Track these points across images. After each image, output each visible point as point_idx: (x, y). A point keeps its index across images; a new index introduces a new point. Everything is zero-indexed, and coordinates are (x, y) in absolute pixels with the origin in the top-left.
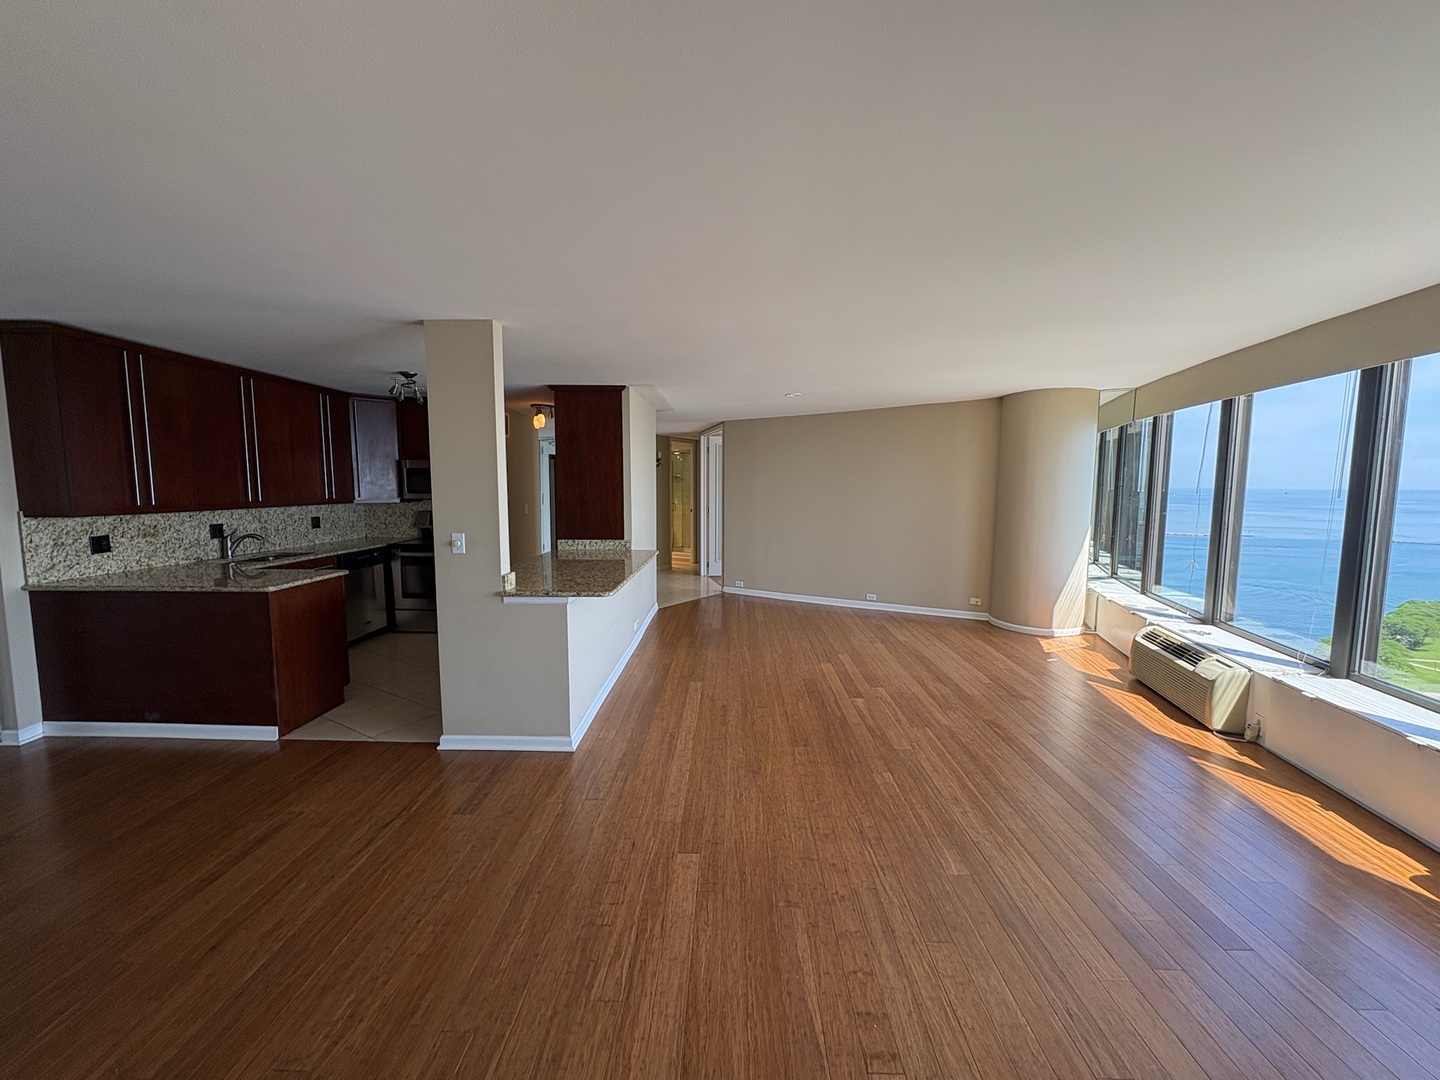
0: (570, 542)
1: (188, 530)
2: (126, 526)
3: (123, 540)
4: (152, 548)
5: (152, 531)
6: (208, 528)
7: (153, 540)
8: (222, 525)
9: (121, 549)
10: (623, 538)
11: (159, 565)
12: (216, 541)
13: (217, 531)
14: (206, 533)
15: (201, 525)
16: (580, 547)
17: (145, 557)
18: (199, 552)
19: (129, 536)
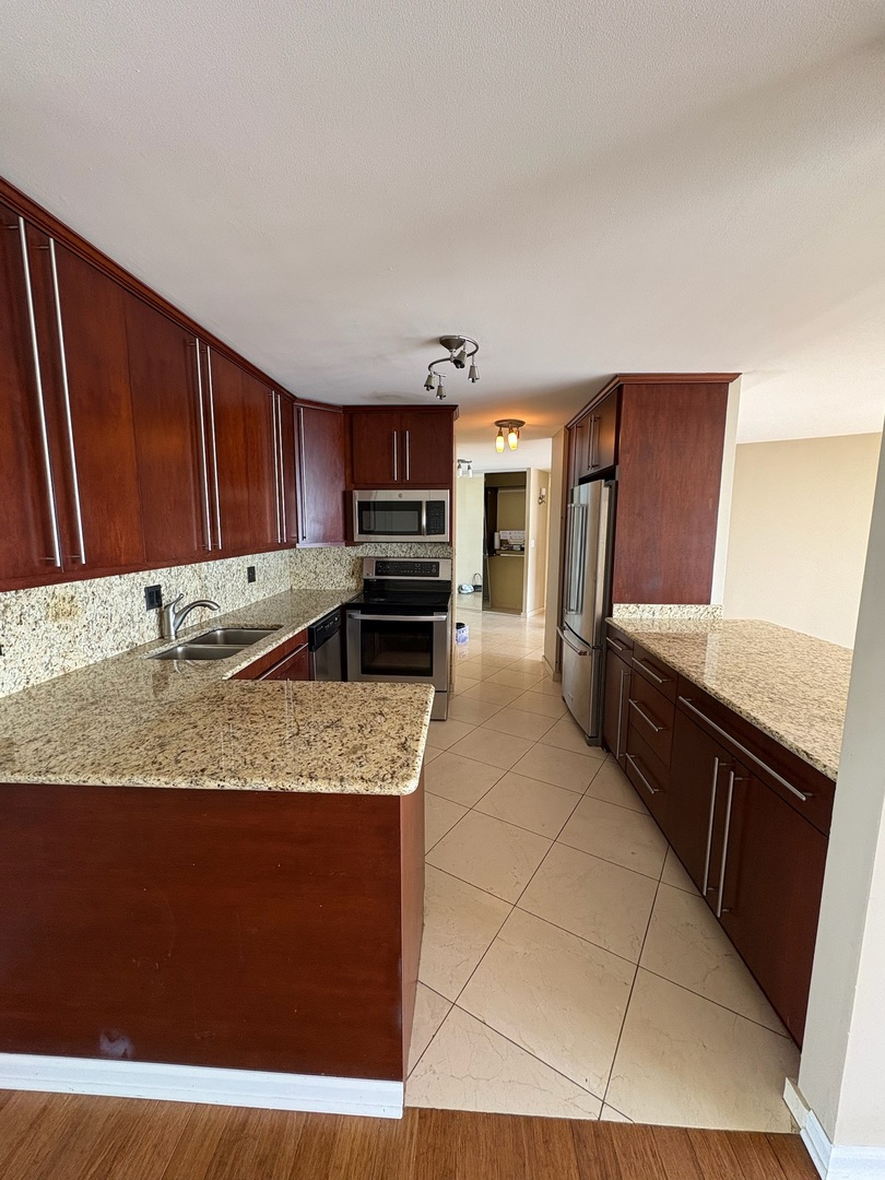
0: (632, 607)
1: (119, 599)
2: (25, 602)
3: (21, 629)
4: (68, 638)
5: (68, 607)
6: (143, 593)
7: (69, 623)
8: (159, 586)
9: (18, 647)
10: (708, 602)
11: (79, 667)
12: (153, 613)
13: (154, 596)
14: (140, 600)
15: (134, 590)
16: (646, 615)
17: (59, 655)
18: (132, 634)
19: (31, 620)
